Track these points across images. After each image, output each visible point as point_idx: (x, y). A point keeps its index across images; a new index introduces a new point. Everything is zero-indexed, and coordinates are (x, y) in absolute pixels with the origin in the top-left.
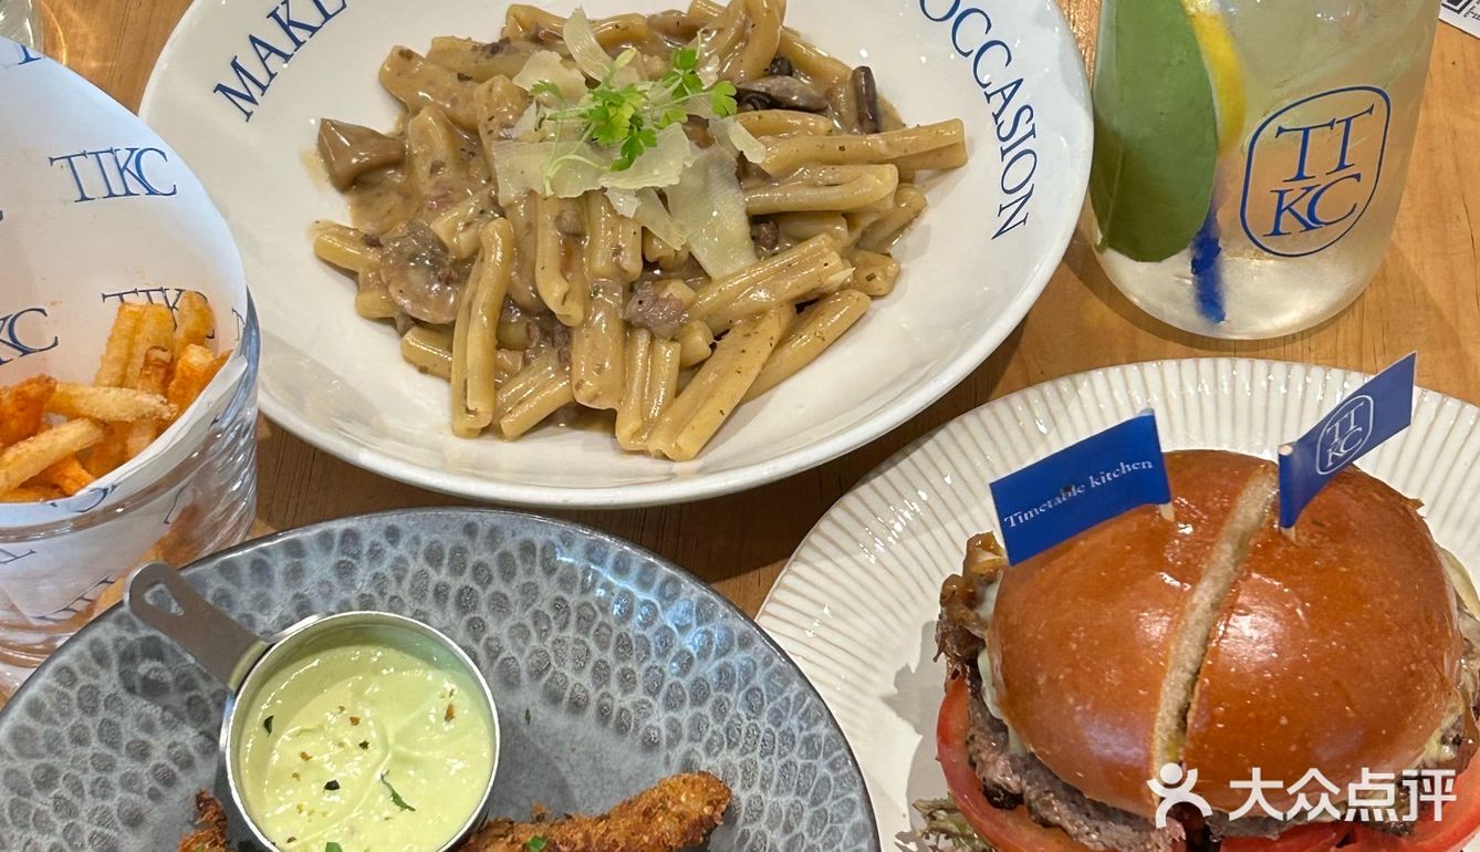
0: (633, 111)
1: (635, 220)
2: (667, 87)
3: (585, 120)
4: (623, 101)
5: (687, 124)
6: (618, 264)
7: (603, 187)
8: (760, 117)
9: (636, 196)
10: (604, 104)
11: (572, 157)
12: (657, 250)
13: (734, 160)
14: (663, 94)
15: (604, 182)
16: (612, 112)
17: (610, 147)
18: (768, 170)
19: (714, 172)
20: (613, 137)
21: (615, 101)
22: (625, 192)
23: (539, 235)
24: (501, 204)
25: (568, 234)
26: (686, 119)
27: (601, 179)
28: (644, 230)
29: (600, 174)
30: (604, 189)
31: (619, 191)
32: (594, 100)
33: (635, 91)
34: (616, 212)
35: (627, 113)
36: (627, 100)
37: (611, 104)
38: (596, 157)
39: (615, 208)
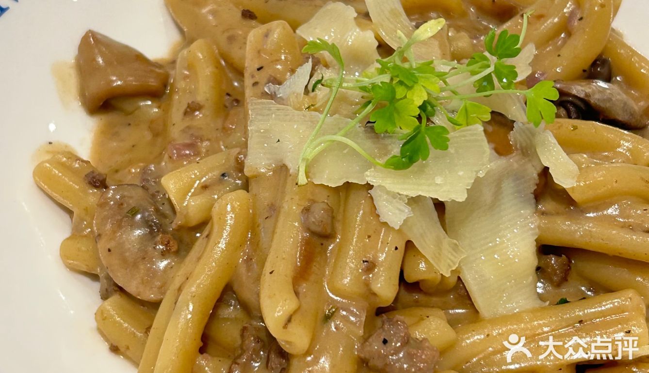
0: (425, 97)
1: (400, 231)
2: (473, 73)
3: (366, 94)
4: (416, 83)
5: (489, 123)
6: (367, 284)
7: (368, 184)
8: (575, 128)
9: (408, 204)
10: (392, 79)
11: (339, 138)
12: (420, 270)
13: (535, 175)
14: (466, 82)
15: (370, 177)
16: (400, 92)
17: (387, 135)
18: (575, 196)
19: (508, 187)
20: (394, 124)
21: (407, 79)
22: (396, 196)
23: (280, 224)
24: (247, 172)
25: (313, 233)
26: (488, 117)
27: (368, 173)
28: (409, 245)
29: (369, 165)
30: (369, 186)
31: (388, 193)
32: (382, 71)
33: (432, 71)
34: (378, 216)
35: (418, 98)
36: (422, 82)
37: (401, 83)
38: (369, 144)
39: (379, 211)
